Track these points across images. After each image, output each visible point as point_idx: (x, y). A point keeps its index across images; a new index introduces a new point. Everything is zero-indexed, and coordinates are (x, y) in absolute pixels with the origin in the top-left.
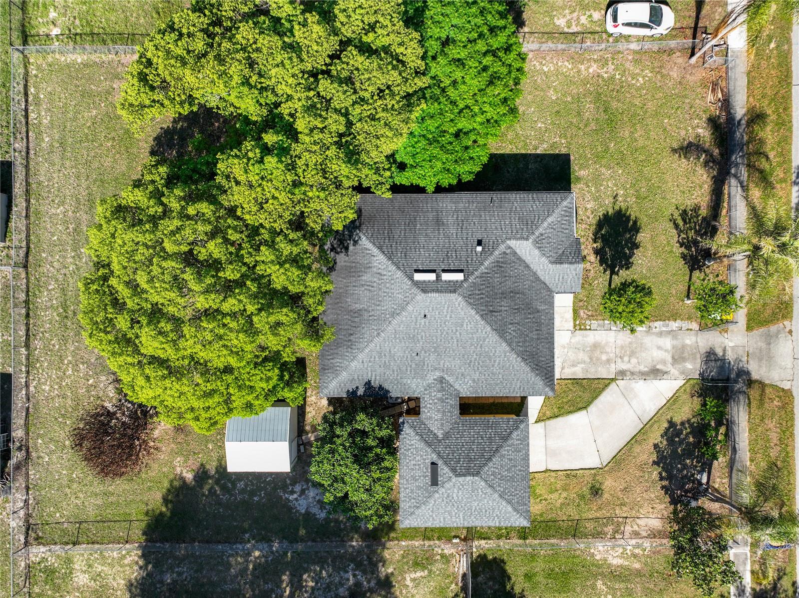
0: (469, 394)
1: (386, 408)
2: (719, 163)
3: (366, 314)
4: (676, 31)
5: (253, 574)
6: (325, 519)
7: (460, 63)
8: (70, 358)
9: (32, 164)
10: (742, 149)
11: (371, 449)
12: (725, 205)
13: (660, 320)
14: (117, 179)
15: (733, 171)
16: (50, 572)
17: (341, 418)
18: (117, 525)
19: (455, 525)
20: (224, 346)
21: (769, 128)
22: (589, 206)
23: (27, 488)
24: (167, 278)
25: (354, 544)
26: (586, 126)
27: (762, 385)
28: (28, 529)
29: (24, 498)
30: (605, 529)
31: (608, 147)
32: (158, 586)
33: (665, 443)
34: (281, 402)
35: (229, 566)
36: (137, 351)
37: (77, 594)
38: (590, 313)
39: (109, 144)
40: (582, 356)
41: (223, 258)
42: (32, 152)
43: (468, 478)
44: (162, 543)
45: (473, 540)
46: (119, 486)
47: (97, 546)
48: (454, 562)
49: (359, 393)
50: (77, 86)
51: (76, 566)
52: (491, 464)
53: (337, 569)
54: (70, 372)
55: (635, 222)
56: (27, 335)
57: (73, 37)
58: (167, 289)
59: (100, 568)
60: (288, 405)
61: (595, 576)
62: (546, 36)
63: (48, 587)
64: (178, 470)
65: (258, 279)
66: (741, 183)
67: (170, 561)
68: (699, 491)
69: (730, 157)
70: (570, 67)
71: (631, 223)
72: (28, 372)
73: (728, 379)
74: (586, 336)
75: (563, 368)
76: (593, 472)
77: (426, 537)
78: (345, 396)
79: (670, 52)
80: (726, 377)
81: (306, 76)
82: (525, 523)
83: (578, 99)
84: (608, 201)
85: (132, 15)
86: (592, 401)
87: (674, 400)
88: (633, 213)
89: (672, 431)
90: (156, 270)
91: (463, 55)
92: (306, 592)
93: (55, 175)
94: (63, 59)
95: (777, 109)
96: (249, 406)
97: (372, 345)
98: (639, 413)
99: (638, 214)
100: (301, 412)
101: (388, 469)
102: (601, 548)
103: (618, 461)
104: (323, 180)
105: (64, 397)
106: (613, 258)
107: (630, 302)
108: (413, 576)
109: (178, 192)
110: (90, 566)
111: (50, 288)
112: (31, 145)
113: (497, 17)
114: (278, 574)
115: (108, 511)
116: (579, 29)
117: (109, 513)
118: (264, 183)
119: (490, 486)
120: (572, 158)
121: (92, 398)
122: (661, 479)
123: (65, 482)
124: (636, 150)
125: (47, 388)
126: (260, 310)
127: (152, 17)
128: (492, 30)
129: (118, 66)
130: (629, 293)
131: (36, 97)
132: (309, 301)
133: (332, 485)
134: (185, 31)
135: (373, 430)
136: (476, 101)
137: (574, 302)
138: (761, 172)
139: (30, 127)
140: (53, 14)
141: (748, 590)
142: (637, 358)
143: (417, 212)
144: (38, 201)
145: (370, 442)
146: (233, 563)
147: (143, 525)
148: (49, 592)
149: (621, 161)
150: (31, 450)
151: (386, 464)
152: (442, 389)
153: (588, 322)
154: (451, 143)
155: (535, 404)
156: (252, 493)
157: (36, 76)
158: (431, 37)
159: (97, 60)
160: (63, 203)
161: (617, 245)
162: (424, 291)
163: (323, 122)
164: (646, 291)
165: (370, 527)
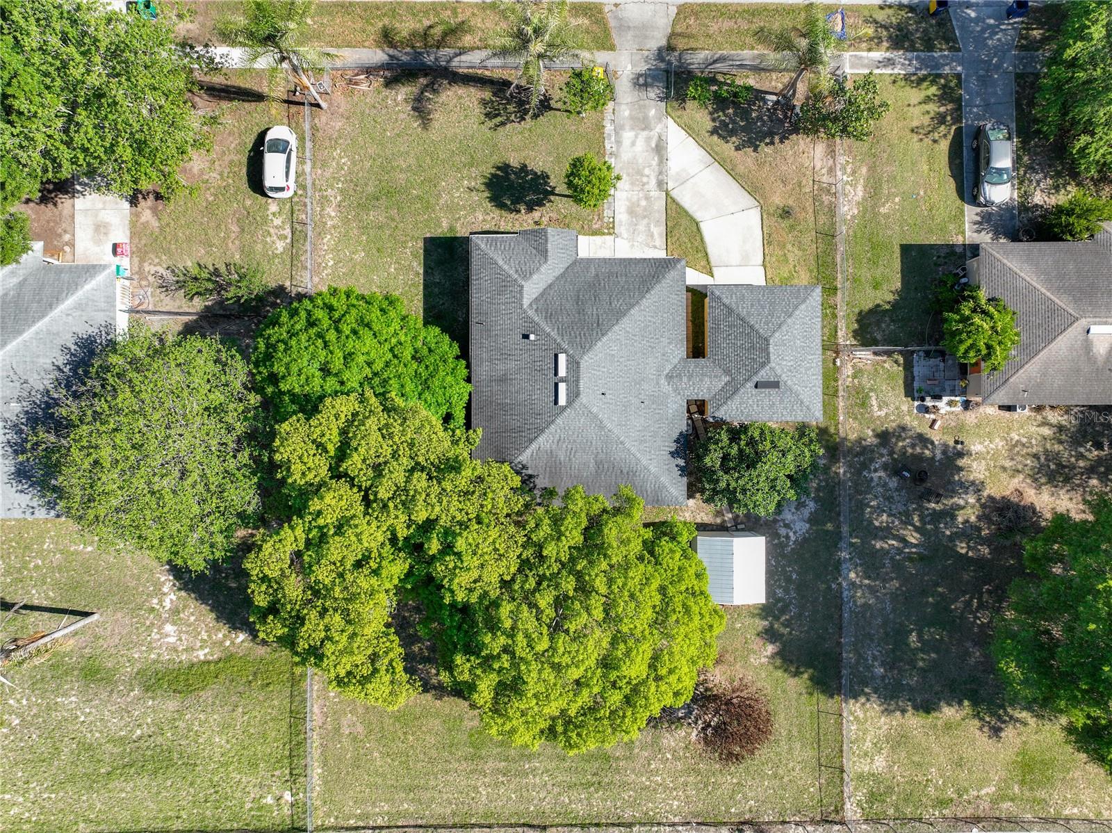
0: (684, 349)
1: (697, 436)
2: (435, 78)
3: (602, 456)
4: (291, 122)
5: (875, 580)
6: (816, 502)
7: (348, 357)
8: (644, 779)
9: (432, 822)
10: (420, 54)
11: (741, 451)
12: (479, 72)
13: (603, 142)
14: (449, 729)
15: (443, 64)
16: (872, 797)
17: (709, 482)
18: (822, 725)
19: (820, 363)
20: (641, 591)
21: (397, 25)
22: (481, 218)
23: (784, 822)
24: (575, 646)
25: (842, 471)
26: (393, 220)
27: (673, 35)
28: (827, 821)
29: (793, 826)
30: (826, 203)
31: (418, 196)
32: (887, 681)
33: (734, 139)
34: (693, 544)
35: (865, 605)
36: (644, 682)
37: (896, 768)
38: (596, 218)
39: (411, 738)
40: (641, 227)
41: (554, 593)
42: (420, 822)
43: (771, 350)
44: (841, 677)
45: (837, 345)
46: (781, 723)
47: (845, 747)
48: (861, 365)
49: (684, 464)
50: (348, 773)
51: (866, 769)
52: (757, 326)
53: (869, 489)
54: (659, 778)
55: (498, 168)
56: (618, 825)
57: (295, 776)
58: (585, 648)
59: (868, 744)
60: (695, 539)
61: (876, 215)
62: (295, 262)
63: (888, 800)
64: (764, 660)
65: (572, 560)
66: (457, 55)
67: (861, 669)
68: (785, 103)
69: (429, 66)
70: (329, 237)
71: (499, 172)
72: (659, 824)
73: (667, 72)
74: (620, 221)
75: (655, 247)
76: (765, 216)
77: (835, 394)
78: (685, 479)
79: (314, 128)
80: (665, 74)
81: (370, 511)
82: (818, 290)
83: (364, 229)
84: (475, 197)
85: (270, 714)
86: (689, 216)
87: (689, 129)
88: (489, 170)
89: (722, 131)
90: (566, 660)
91: (341, 355)
92: (893, 522)
93: (445, 797)
94: (318, 788)
95: (378, 17)
96: (698, 576)
97: (633, 450)
98: (702, 167)
99: (489, 166)
100: (703, 528)
101: (762, 433)
102: (846, 208)
103: (754, 189)
104: (477, 494)
105: (686, 784)
106: (537, 192)
107: (589, 182)
108: (876, 408)
109: (488, 639)
110: (866, 754)
111: (567, 801)
112: (412, 823)
113: (296, 318)
114: (875, 553)
115: (808, 736)
116: (288, 226)
117: (810, 735)
118: (480, 552)
119: (779, 327)
120: (428, 235)
121: (687, 755)
122: (772, 143)
123: (777, 782)
124: (420, 166)
125: (676, 803)
126: (605, 556)
127: (272, 691)
128: (311, 324)
129: (326, 729)
130: (580, 182)
131: (359, 817)
132: (596, 508)
133: (779, 492)
134: (323, 634)
135: (722, 448)
136: (386, 340)
137: (584, 234)
138: (445, 34)
139: (392, 824)
140: (269, 800)
141: (888, 55)
142: (644, 167)
143: (491, 402)
144: (473, 815)
145: (734, 451)
146: (863, 600)
147: (822, 697)
148: (894, 798)
149: (433, 182)
150: (742, 820)
151: (756, 434)
152: (679, 376)
153: (606, 220)
154: (427, 367)
155: (694, 278)
156: (788, 580)
157: (337, 818)
158: (322, 387)
159: (319, 751)
160: (475, 788)
161: (523, 188)
162: (578, 395)
163: (420, 493)
164: (577, 164)
165: (822, 452)
